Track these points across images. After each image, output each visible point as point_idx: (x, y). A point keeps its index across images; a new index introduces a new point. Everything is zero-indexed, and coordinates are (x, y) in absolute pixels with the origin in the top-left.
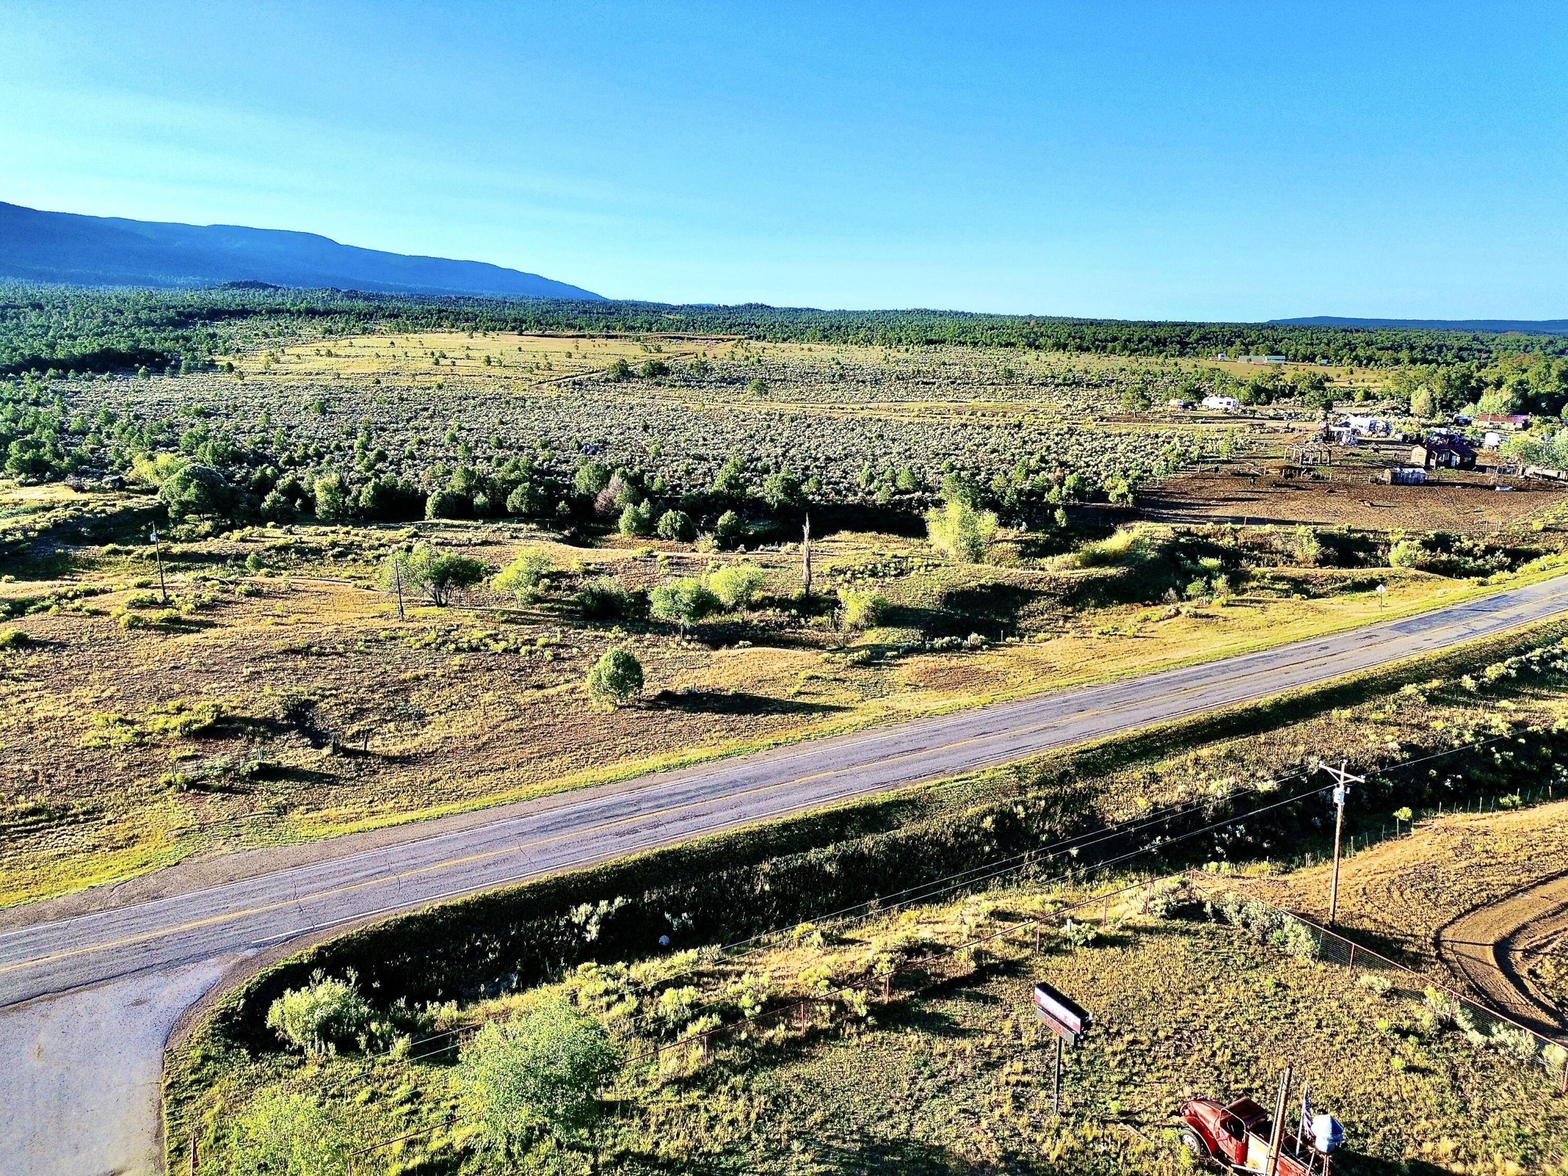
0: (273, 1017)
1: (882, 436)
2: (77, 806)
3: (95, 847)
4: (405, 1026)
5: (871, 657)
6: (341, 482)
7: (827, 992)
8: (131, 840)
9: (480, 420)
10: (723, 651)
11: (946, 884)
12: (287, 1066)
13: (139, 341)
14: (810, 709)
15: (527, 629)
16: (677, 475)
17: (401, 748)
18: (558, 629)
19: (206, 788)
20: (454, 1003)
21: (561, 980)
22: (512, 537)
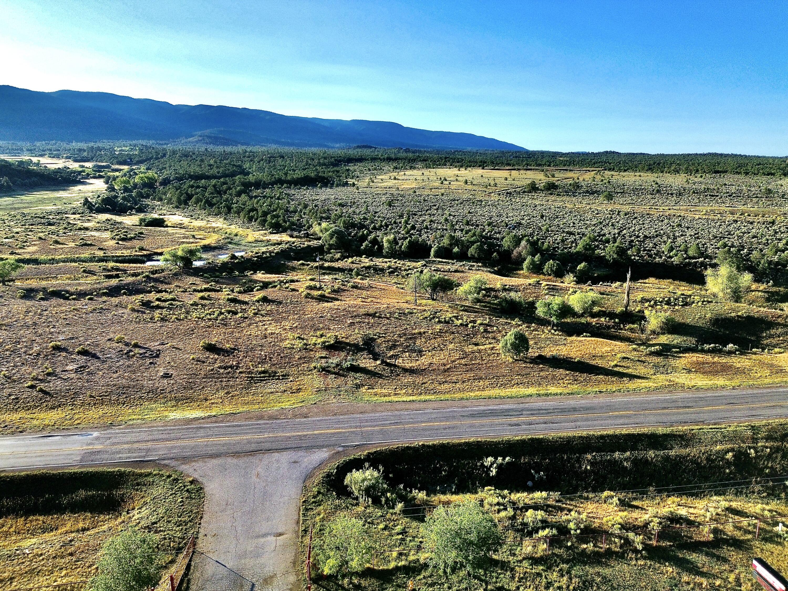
0: (347, 481)
1: (681, 225)
2: (280, 372)
3: (285, 391)
4: (402, 498)
5: (661, 351)
6: (395, 239)
7: (619, 532)
8: (299, 390)
9: (460, 211)
10: (574, 338)
11: (699, 488)
12: (351, 504)
13: (319, 172)
14: (621, 375)
15: (473, 315)
16: (556, 242)
17: (411, 365)
18: (487, 317)
19: (329, 372)
20: (425, 492)
21: (476, 493)
22: (469, 269)
